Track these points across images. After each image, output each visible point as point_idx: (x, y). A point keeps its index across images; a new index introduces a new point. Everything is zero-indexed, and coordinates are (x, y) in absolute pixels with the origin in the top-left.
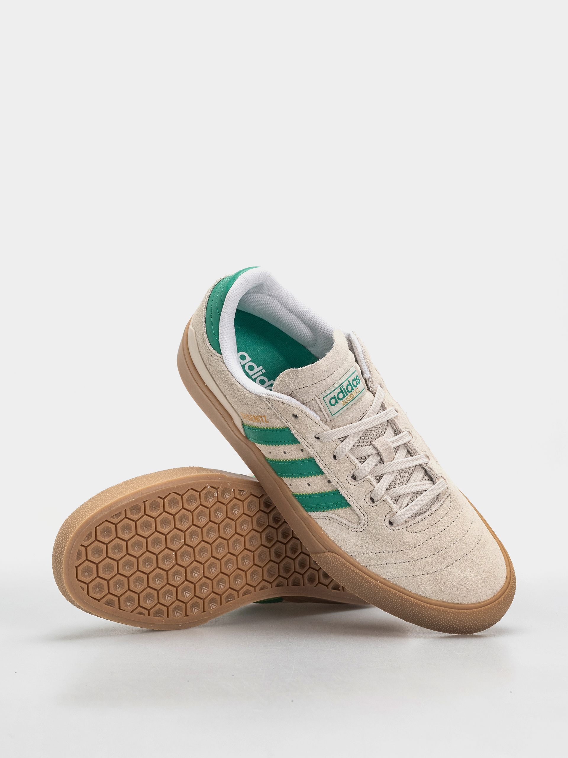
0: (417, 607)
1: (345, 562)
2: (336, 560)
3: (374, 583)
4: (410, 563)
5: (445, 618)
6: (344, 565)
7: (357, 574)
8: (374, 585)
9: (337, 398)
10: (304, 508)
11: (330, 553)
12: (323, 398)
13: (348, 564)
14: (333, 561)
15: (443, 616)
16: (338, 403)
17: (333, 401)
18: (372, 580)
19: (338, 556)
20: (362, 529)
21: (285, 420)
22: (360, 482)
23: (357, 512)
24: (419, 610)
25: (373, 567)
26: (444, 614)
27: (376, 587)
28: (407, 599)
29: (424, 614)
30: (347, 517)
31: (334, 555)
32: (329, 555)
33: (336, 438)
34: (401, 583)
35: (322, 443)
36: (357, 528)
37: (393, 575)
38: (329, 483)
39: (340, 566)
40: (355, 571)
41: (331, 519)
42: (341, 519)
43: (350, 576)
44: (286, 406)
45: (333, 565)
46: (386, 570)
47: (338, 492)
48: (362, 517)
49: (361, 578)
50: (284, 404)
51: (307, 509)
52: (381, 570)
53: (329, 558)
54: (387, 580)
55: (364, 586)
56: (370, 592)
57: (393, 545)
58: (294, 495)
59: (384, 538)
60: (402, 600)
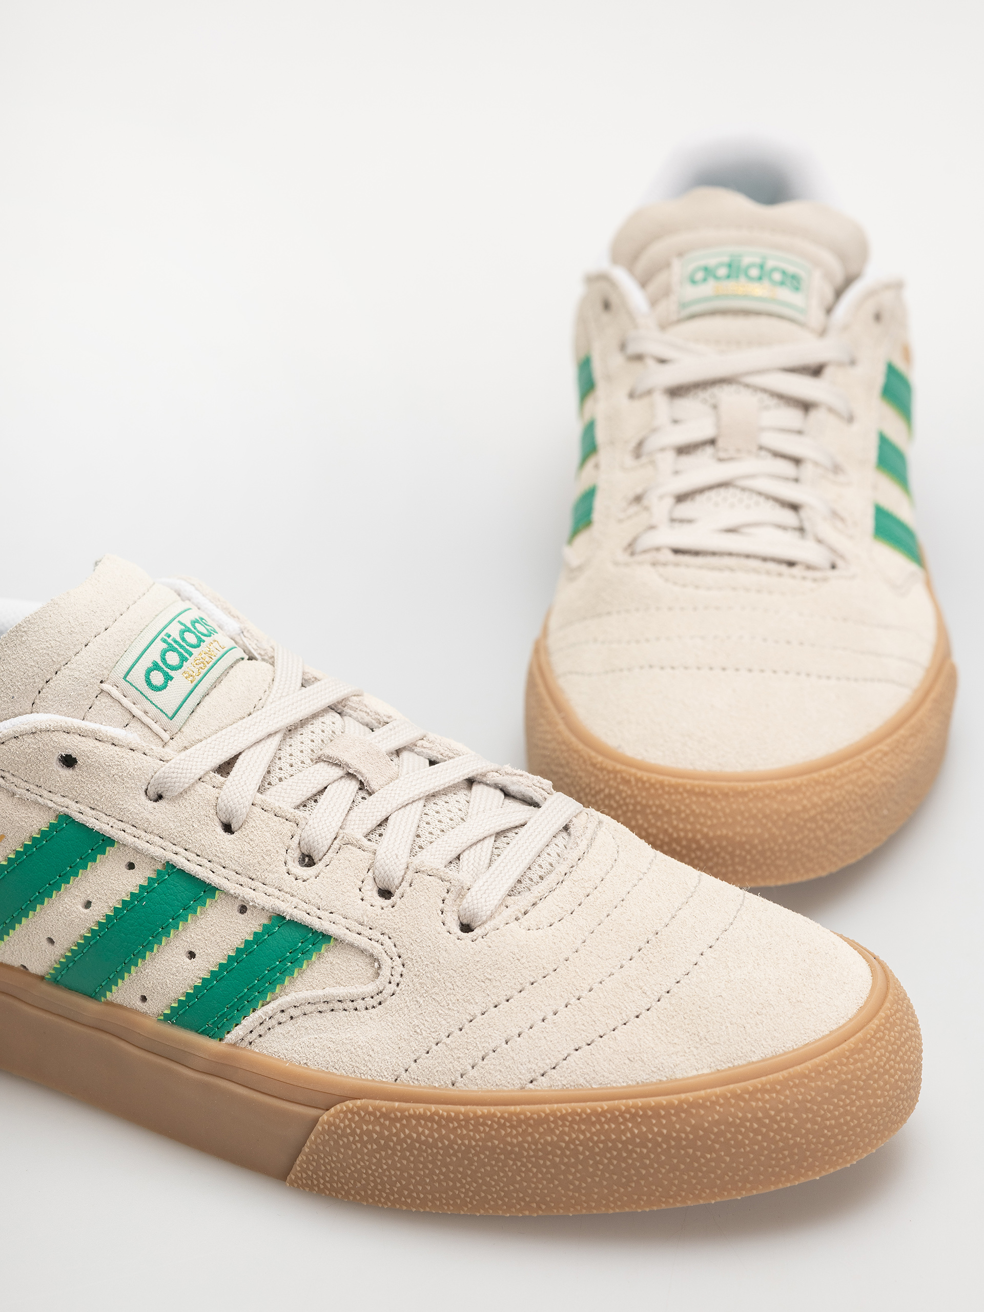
0: (654, 1122)
1: (385, 1104)
2: (359, 1115)
3: (494, 1115)
4: (573, 1007)
5: (749, 1116)
6: (385, 1116)
7: (436, 1118)
8: (498, 1123)
9: (164, 667)
10: (204, 1033)
11: (332, 1110)
12: (125, 677)
13: (397, 1104)
14: (350, 1126)
15: (740, 1115)
16: (171, 678)
17: (157, 678)
18: (485, 1110)
19: (359, 1102)
20: (393, 987)
21: (45, 793)
22: (326, 859)
23: (356, 943)
24: (664, 1126)
25: (472, 1073)
26: (742, 1104)
27: (508, 1124)
28: (611, 1111)
29: (683, 1135)
30: (336, 977)
31: (347, 1107)
32: (331, 1116)
33: (207, 768)
34: (574, 1077)
35: (177, 806)
36: (376, 991)
37: (539, 1064)
38: (243, 909)
39: (378, 1128)
40: (426, 1113)
41: (293, 1012)
42: (320, 993)
43: (418, 1140)
44: (29, 739)
45: (358, 1141)
46: (513, 1058)
47: (279, 919)
48: (377, 949)
49: (453, 1123)
50: (21, 738)
51: (217, 1031)
52: (498, 1068)
53: (338, 1127)
54: (531, 1090)
55: (470, 1147)
56: (499, 1154)
57: (499, 978)
58: (167, 1018)
59: (465, 971)
60: (601, 1124)
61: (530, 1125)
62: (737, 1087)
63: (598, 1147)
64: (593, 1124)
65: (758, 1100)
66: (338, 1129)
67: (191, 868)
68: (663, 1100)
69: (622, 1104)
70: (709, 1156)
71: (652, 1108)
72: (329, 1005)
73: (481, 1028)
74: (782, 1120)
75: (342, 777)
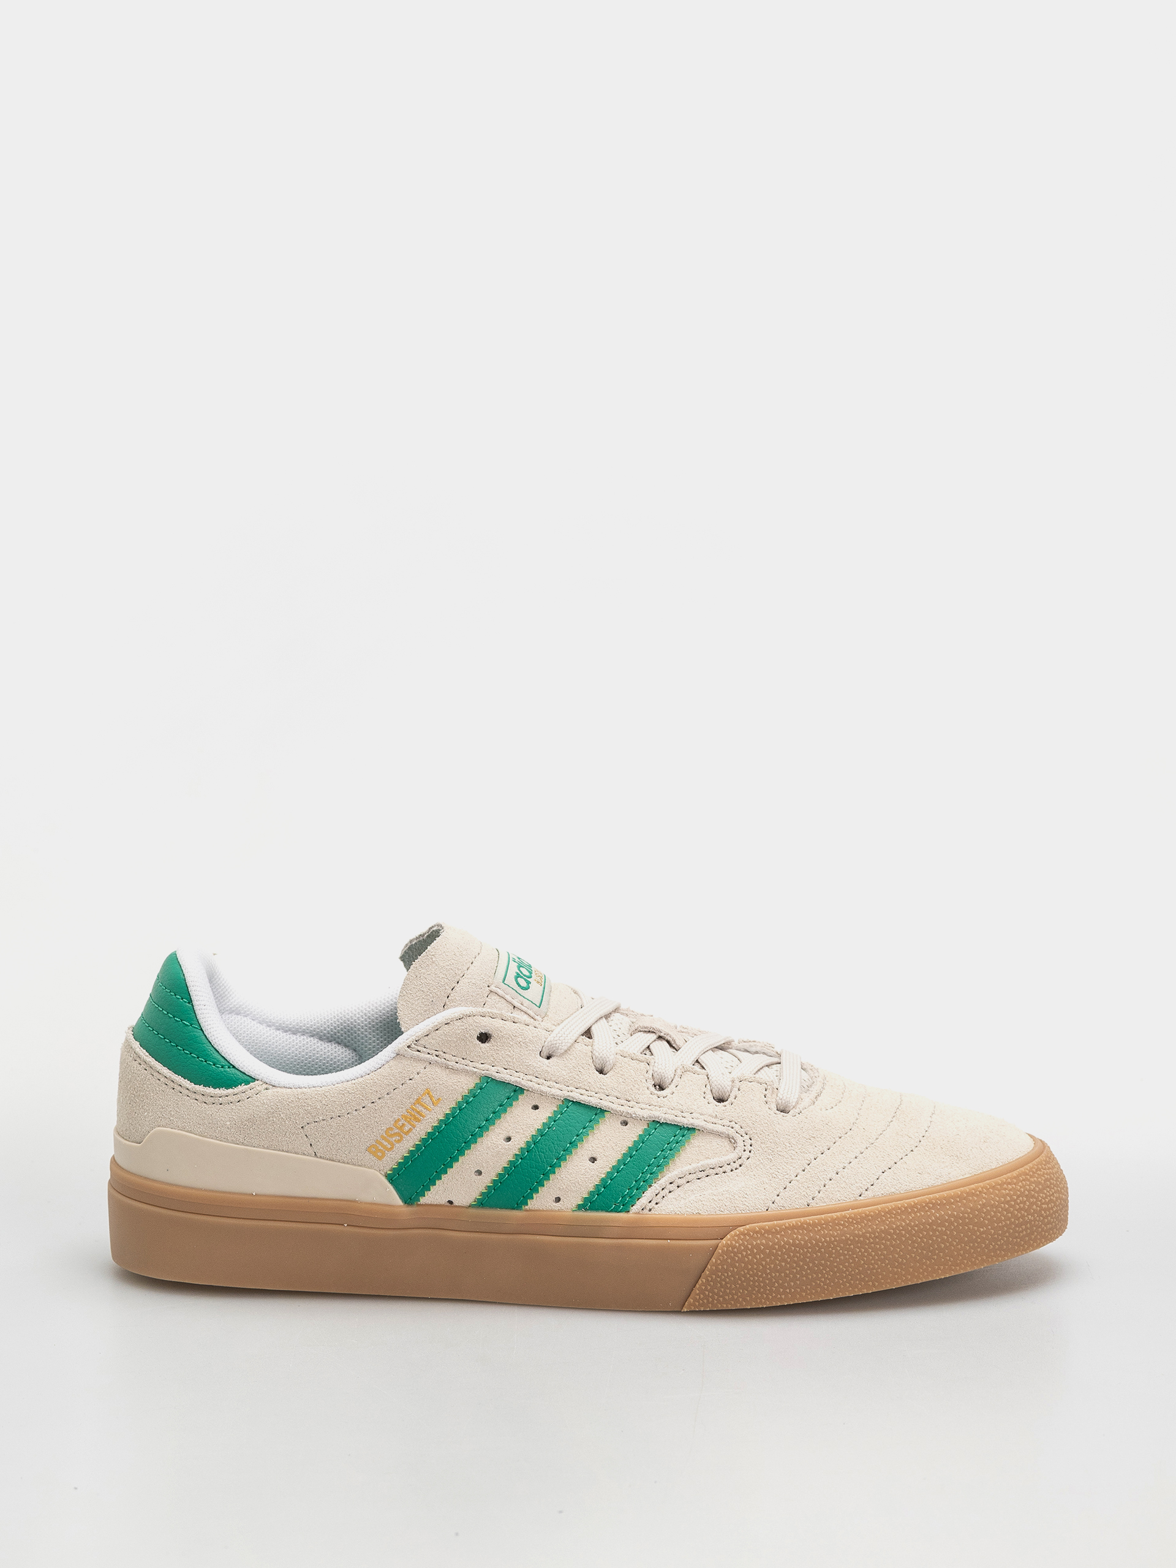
0: (948, 1208)
1: (766, 1224)
2: (749, 1235)
3: (845, 1217)
5: (1002, 1200)
7: (805, 1226)
8: (848, 1222)
9: (522, 976)
10: (616, 1211)
11: (727, 1237)
12: (503, 982)
14: (743, 1244)
15: (997, 1199)
16: (530, 983)
17: (522, 982)
18: (838, 1214)
19: (747, 1227)
20: (747, 1153)
21: (469, 1063)
22: (673, 1084)
23: (715, 1130)
24: (954, 1210)
25: (819, 1196)
26: (997, 1192)
27: (854, 1222)
30: (704, 1154)
31: (739, 1231)
32: (729, 1240)
33: (576, 1035)
34: (888, 1188)
35: (565, 1059)
36: (737, 1157)
37: (863, 1183)
38: (625, 1123)
39: (764, 1241)
40: (798, 1224)
41: (680, 1182)
42: (694, 1165)
43: (794, 1245)
44: (459, 1023)
45: (749, 1255)
46: (845, 1182)
47: (656, 1123)
48: (731, 1132)
49: (817, 1227)
50: (451, 1023)
51: (625, 1207)
52: (837, 1189)
53: (735, 1247)
54: (861, 1200)
55: (831, 1242)
56: (850, 1245)
57: (819, 1136)
58: (580, 1207)
59: (796, 1134)
60: (915, 1213)
61: (869, 1220)
62: (992, 1182)
63: (914, 1230)
64: (910, 1213)
65: (1005, 1189)
66: (734, 1248)
67: (585, 1099)
68: (952, 1192)
69: (926, 1198)
70: (982, 1230)
71: (945, 1198)
72: (704, 1173)
73: (818, 1167)
74: (1021, 1202)
75: (655, 1040)
